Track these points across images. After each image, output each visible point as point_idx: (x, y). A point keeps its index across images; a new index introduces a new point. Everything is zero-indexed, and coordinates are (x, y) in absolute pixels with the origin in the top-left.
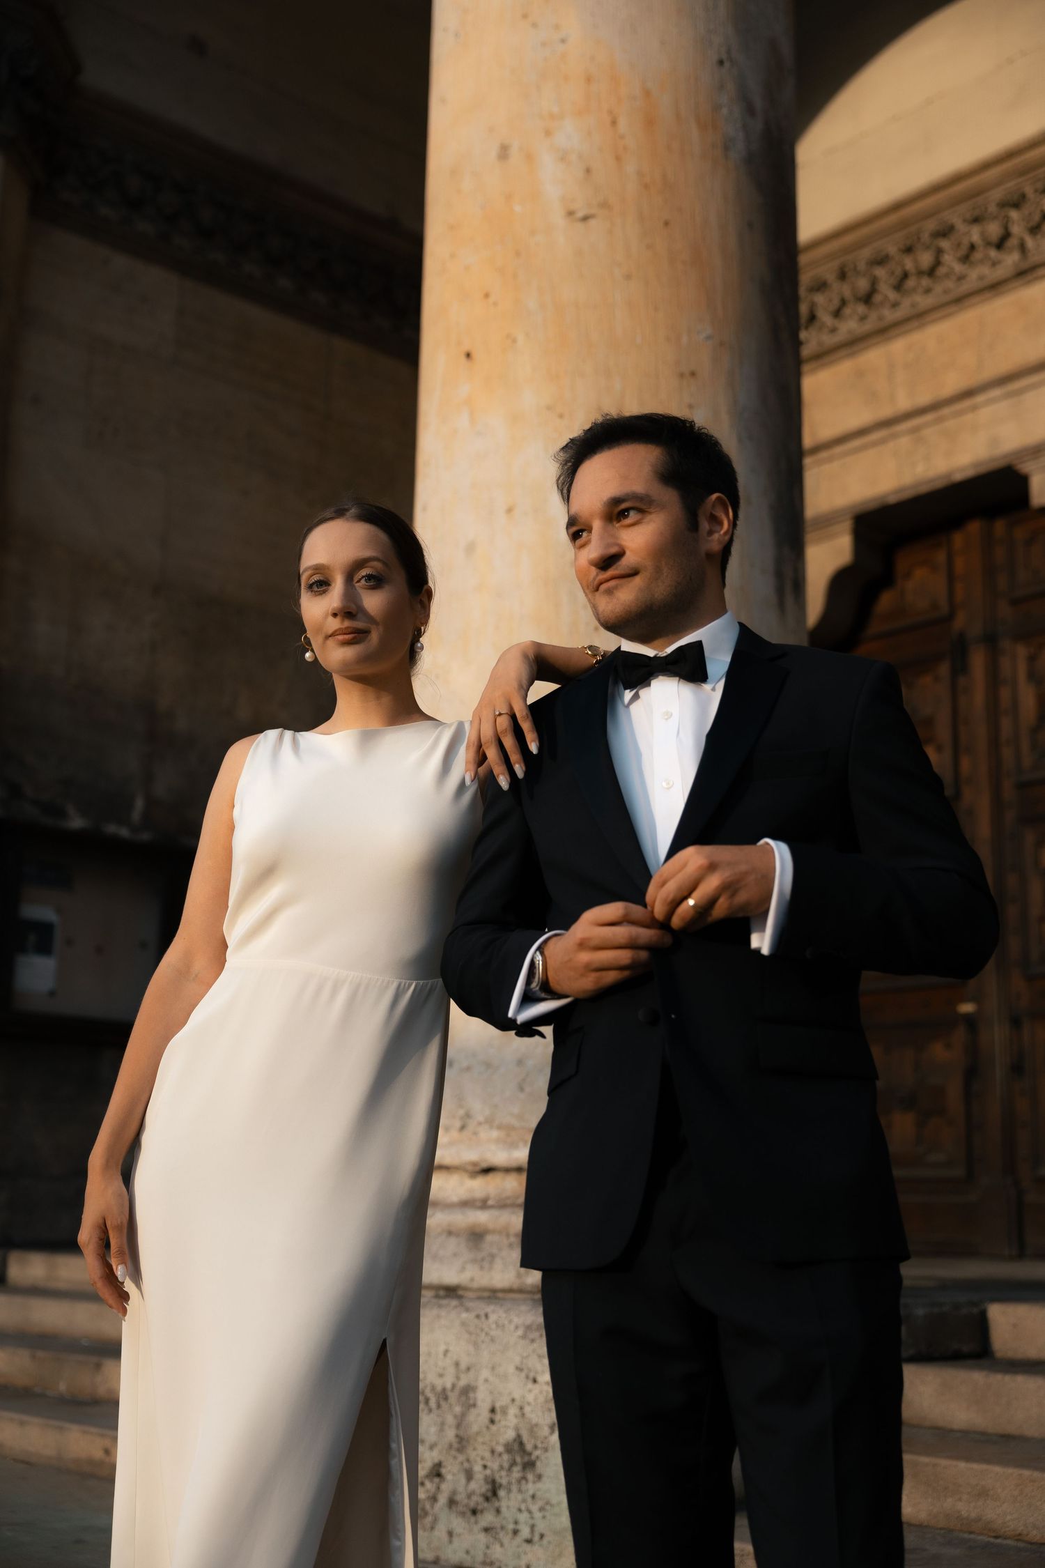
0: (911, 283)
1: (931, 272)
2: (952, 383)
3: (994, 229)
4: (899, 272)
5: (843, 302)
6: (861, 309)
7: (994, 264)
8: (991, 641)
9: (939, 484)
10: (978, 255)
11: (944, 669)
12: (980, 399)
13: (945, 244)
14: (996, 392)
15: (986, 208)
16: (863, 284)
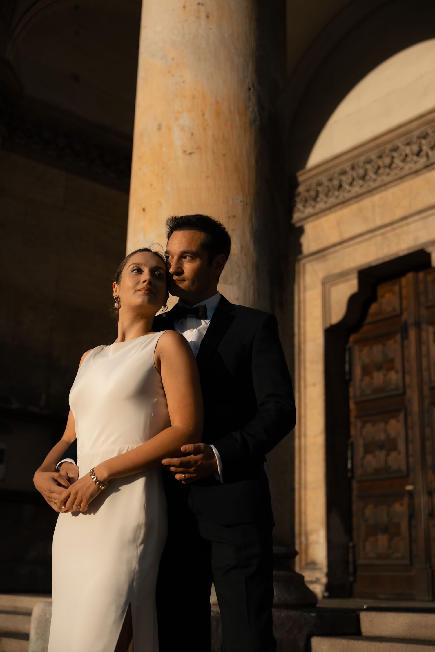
0: (381, 171)
1: (390, 166)
2: (399, 213)
3: (415, 148)
4: (376, 166)
5: (353, 179)
6: (361, 182)
7: (416, 162)
8: (418, 325)
9: (393, 257)
10: (409, 159)
11: (398, 337)
12: (410, 220)
13: (395, 154)
14: (417, 217)
15: (412, 139)
16: (361, 172)
